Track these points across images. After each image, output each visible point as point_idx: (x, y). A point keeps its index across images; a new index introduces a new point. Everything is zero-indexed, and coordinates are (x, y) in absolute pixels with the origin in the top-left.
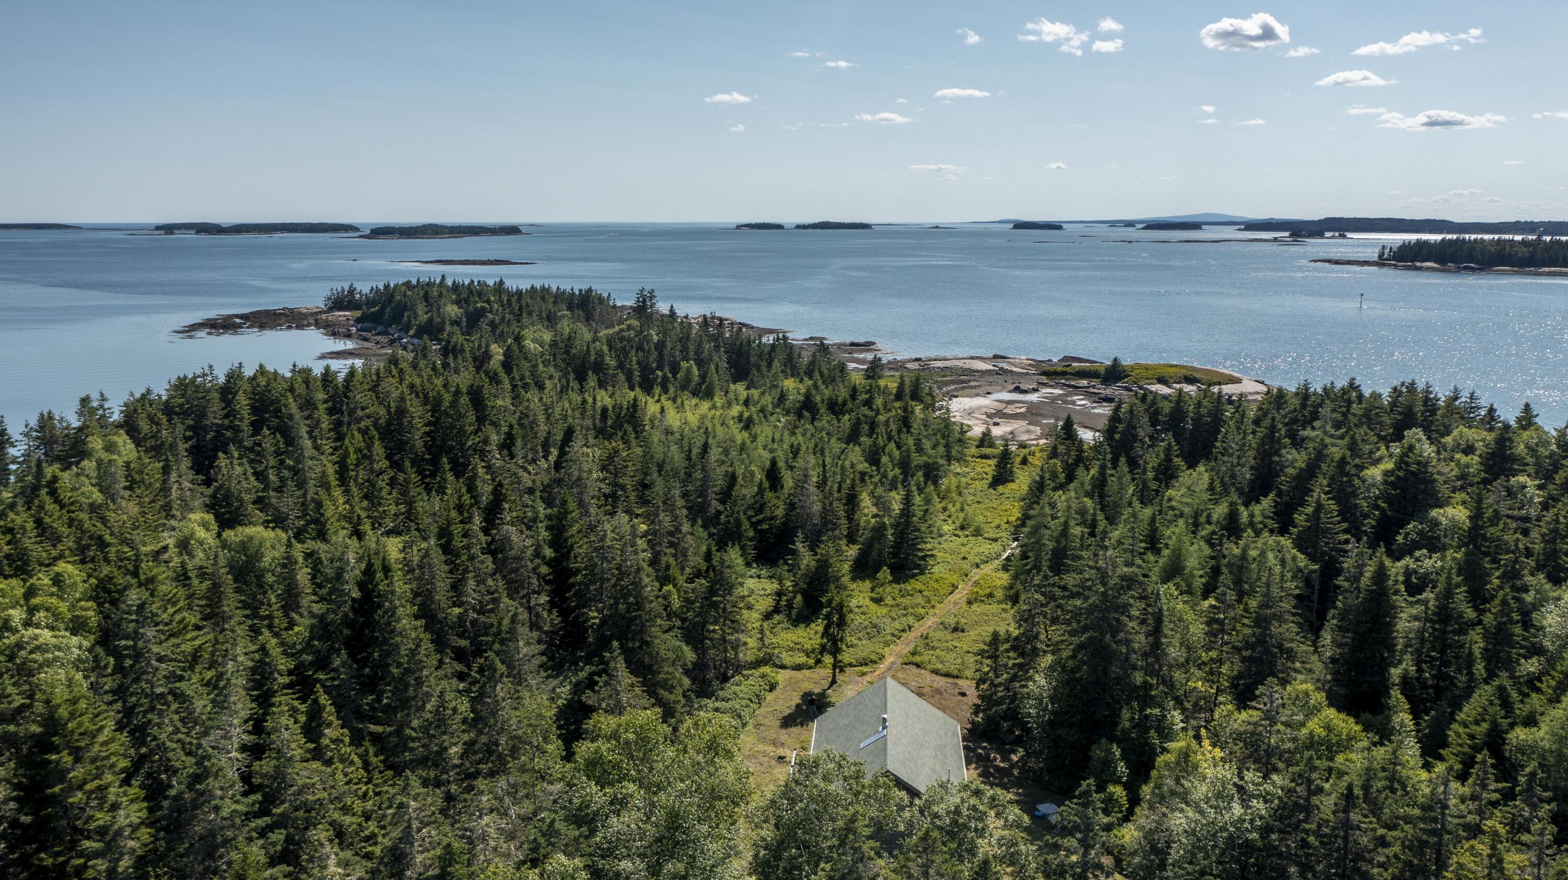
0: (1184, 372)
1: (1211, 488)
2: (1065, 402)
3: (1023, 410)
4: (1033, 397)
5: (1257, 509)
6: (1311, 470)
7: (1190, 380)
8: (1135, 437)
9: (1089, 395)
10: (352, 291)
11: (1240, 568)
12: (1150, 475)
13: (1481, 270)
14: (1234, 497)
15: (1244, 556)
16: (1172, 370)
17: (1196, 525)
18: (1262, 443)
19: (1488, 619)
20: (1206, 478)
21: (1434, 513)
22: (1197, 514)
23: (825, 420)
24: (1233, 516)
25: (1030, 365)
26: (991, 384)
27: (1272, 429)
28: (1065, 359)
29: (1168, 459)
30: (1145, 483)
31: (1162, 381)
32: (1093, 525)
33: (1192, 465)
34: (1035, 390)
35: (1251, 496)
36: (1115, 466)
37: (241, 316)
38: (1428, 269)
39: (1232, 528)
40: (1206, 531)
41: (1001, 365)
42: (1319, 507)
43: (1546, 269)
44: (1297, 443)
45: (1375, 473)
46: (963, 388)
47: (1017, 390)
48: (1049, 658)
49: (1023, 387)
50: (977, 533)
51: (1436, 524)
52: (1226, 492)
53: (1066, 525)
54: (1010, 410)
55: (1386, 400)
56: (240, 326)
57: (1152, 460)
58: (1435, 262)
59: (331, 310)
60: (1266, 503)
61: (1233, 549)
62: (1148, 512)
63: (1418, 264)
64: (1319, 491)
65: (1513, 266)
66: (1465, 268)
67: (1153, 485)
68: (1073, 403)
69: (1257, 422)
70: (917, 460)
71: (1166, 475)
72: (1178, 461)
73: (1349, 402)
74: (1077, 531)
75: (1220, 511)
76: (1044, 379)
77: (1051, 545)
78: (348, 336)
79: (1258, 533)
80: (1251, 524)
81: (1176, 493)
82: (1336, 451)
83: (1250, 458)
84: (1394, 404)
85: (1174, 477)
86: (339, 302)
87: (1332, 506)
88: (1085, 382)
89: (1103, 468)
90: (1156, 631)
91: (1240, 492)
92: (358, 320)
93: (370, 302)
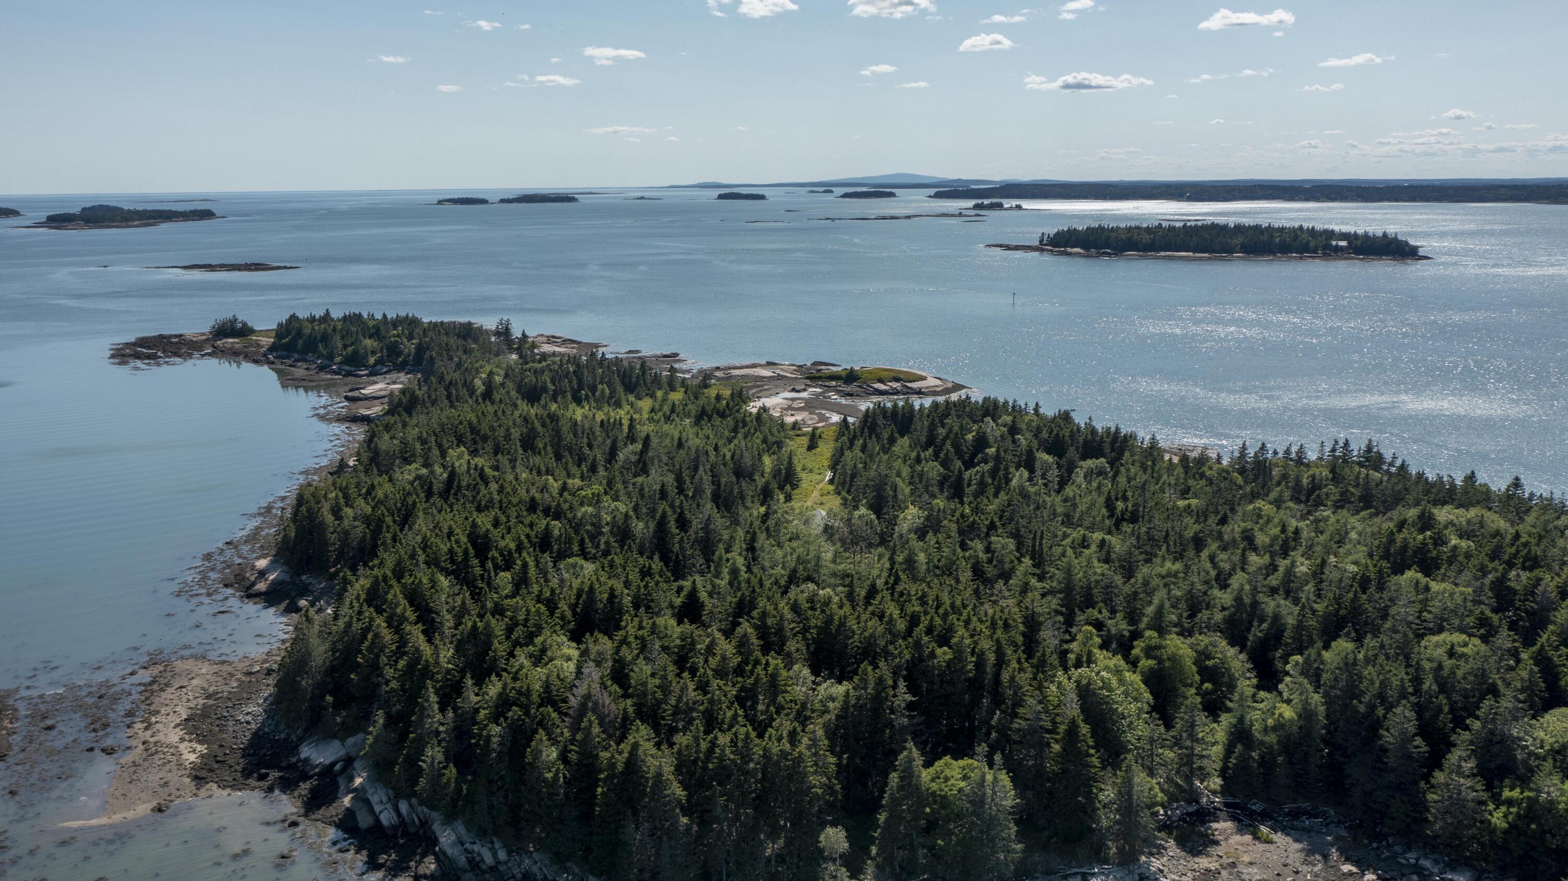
0: (893, 374)
1: (910, 446)
2: (825, 397)
3: (803, 405)
4: (804, 395)
5: (927, 453)
6: (947, 437)
7: (897, 380)
8: (877, 425)
9: (837, 392)
10: (234, 321)
11: (921, 475)
12: (886, 441)
13: (1116, 254)
14: (919, 449)
15: (922, 471)
16: (886, 373)
17: (905, 460)
18: (929, 427)
19: (996, 483)
20: (908, 441)
21: (987, 450)
22: (905, 456)
23: (717, 421)
24: (918, 456)
25: (795, 370)
26: (776, 387)
27: (933, 420)
28: (816, 364)
29: (892, 434)
30: (883, 445)
31: (881, 381)
32: (865, 463)
33: (902, 436)
34: (805, 390)
35: (925, 449)
36: (870, 438)
39: (918, 460)
40: (909, 463)
41: (778, 371)
42: (948, 451)
43: (1162, 254)
44: (943, 425)
45: (970, 437)
46: (761, 391)
47: (794, 390)
48: (864, 501)
49: (798, 388)
50: (811, 471)
51: (987, 454)
52: (916, 447)
53: (855, 464)
54: (796, 405)
55: (980, 402)
57: (886, 435)
58: (1082, 248)
59: (216, 337)
60: (931, 450)
61: (918, 468)
62: (886, 457)
63: (1069, 250)
64: (948, 446)
65: (1138, 251)
66: (1104, 253)
67: (887, 446)
68: (829, 397)
69: (928, 416)
70: (771, 439)
71: (892, 441)
72: (896, 435)
73: (965, 406)
74: (860, 466)
75: (914, 455)
76: (808, 382)
77: (850, 472)
78: (271, 363)
79: (927, 462)
80: (926, 459)
81: (896, 449)
82: (956, 428)
83: (925, 433)
84: (982, 406)
85: (895, 442)
86: (223, 330)
87: (952, 450)
88: (834, 383)
89: (865, 439)
90: (895, 491)
91: (921, 447)
92: (271, 350)
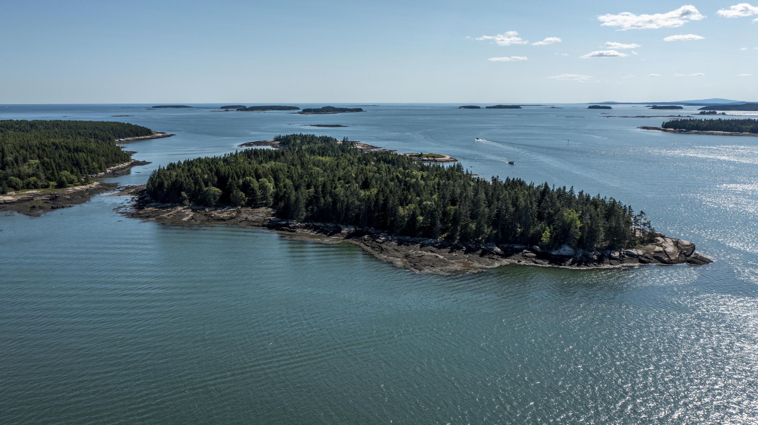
10: (280, 136)
37: (253, 143)
38: (671, 131)
56: (253, 145)
58: (673, 128)
59: (275, 141)
63: (668, 129)
78: (277, 147)
86: (277, 139)
92: (280, 144)
93: (282, 140)
